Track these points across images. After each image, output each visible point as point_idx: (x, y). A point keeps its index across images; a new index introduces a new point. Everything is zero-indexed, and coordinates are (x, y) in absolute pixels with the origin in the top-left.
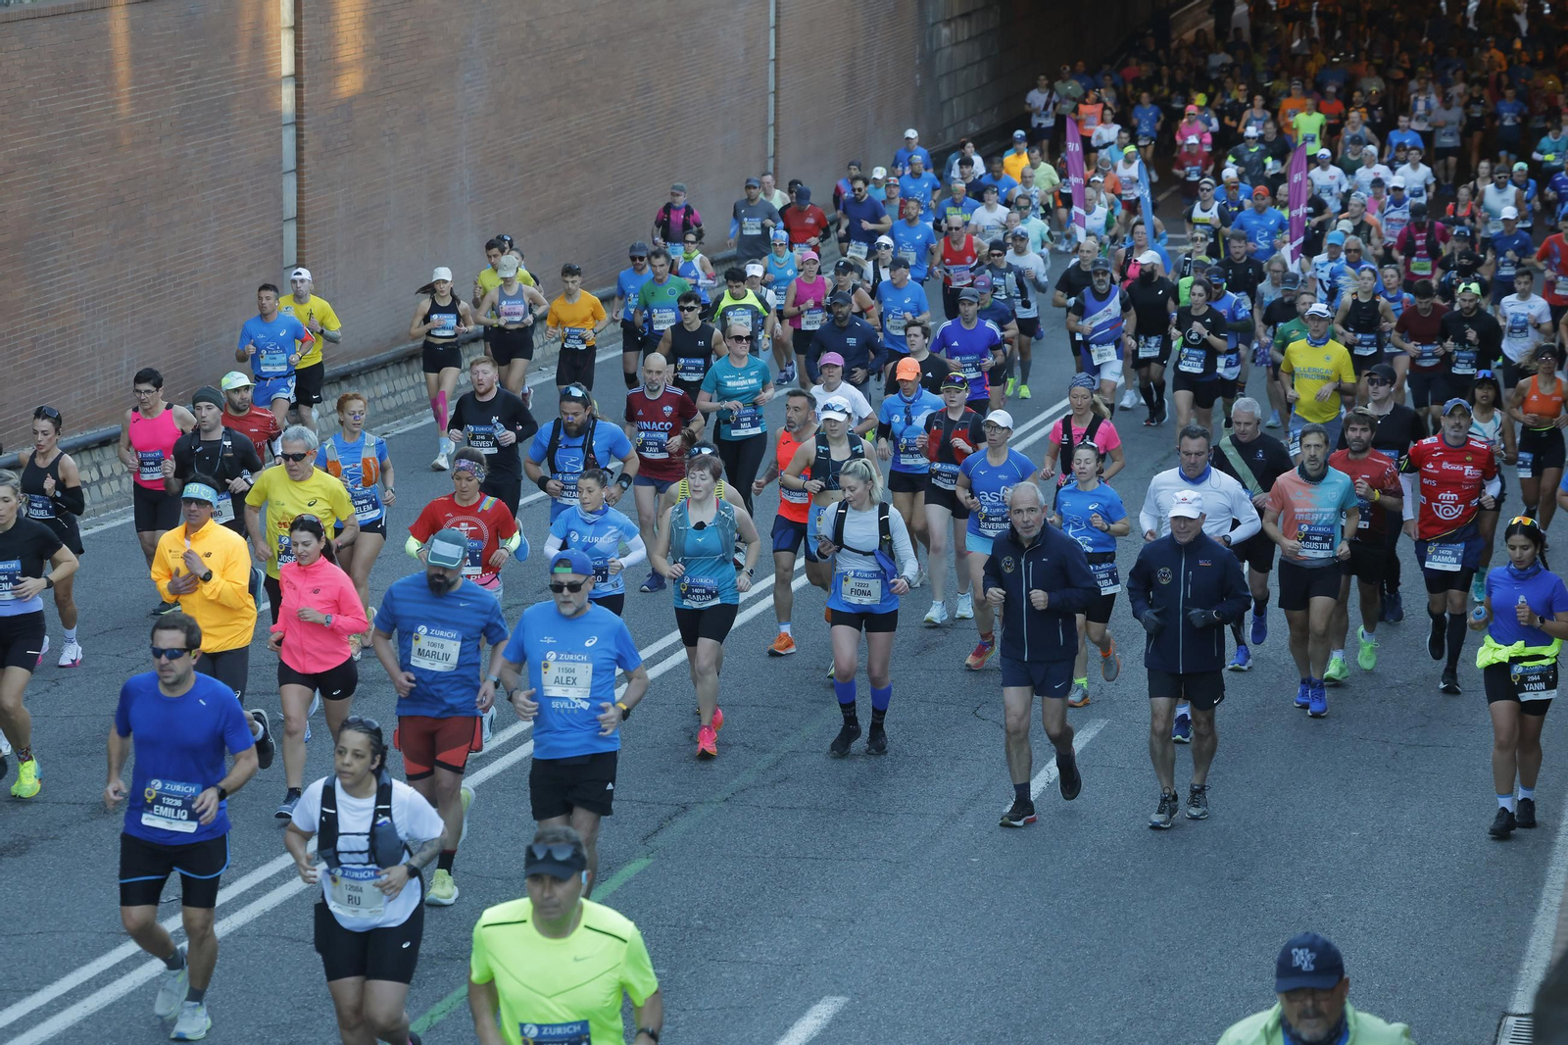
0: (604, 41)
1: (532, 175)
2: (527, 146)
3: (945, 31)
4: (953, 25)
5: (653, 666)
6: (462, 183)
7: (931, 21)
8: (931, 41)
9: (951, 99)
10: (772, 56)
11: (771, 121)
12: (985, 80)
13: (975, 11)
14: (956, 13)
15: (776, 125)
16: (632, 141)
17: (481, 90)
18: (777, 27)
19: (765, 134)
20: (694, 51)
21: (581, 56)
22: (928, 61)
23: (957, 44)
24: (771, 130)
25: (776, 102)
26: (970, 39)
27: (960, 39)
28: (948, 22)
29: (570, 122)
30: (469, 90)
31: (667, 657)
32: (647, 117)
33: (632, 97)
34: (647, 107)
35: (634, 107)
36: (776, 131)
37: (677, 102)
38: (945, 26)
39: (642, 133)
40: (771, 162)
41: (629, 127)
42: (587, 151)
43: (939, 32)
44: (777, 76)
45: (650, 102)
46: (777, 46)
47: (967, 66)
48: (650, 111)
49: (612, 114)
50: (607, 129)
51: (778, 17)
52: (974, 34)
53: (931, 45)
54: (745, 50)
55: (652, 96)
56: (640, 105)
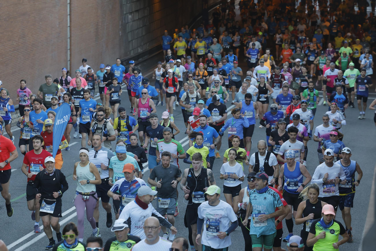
0: (7, 19)
3: (130, 16)
4: (133, 14)
5: (27, 242)
7: (125, 13)
9: (132, 40)
10: (69, 25)
11: (69, 48)
12: (144, 34)
13: (140, 9)
14: (133, 10)
16: (19, 55)
18: (70, 15)
19: (67, 52)
20: (41, 23)
22: (124, 27)
23: (134, 21)
24: (69, 51)
25: (70, 41)
26: (139, 19)
27: (135, 19)
28: (131, 13)
31: (32, 239)
32: (24, 46)
33: (18, 39)
34: (24, 43)
35: (19, 43)
36: (70, 51)
37: (35, 41)
38: (130, 15)
39: (22, 52)
40: (69, 62)
41: (18, 50)
42: (2, 58)
43: (128, 17)
44: (70, 32)
45: (25, 41)
46: (70, 21)
47: (138, 29)
48: (25, 44)
49: (11, 45)
50: (10, 51)
51: (70, 11)
52: (140, 17)
53: (125, 21)
54: (59, 23)
55: (25, 39)
56: (21, 42)
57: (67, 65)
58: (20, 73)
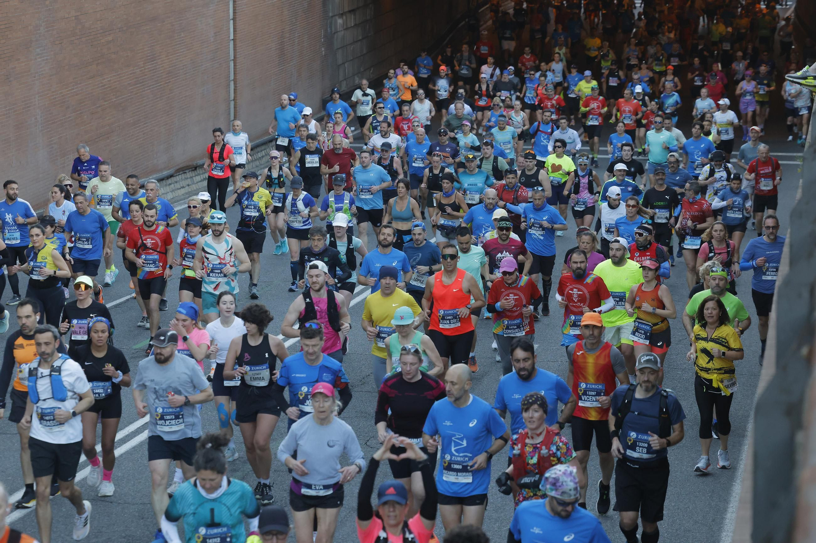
0: (125, 29)
1: (81, 113)
2: (77, 95)
3: (340, 21)
4: (344, 17)
6: (36, 119)
7: (331, 14)
8: (331, 27)
9: (344, 63)
10: (232, 37)
11: (232, 77)
12: (365, 52)
13: (358, 8)
14: (346, 9)
15: (235, 80)
16: (144, 91)
17: (47, 59)
18: (234, 19)
19: (229, 85)
20: (183, 35)
21: (110, 38)
22: (329, 39)
23: (347, 29)
24: (232, 84)
25: (235, 66)
26: (355, 25)
27: (349, 26)
28: (341, 15)
29: (104, 79)
30: (39, 60)
32: (154, 76)
33: (143, 64)
34: (154, 70)
35: (145, 69)
36: (235, 84)
37: (172, 66)
38: (340, 18)
39: (150, 86)
40: (232, 103)
41: (143, 82)
42: (116, 98)
43: (336, 22)
44: (235, 50)
45: (155, 66)
46: (235, 31)
47: (354, 42)
48: (155, 72)
49: (131, 74)
50: (129, 84)
51: (234, 13)
52: (357, 22)
53: (331, 29)
54: (215, 33)
55: (157, 63)
56: (148, 68)
57: (230, 109)
58: (146, 123)
